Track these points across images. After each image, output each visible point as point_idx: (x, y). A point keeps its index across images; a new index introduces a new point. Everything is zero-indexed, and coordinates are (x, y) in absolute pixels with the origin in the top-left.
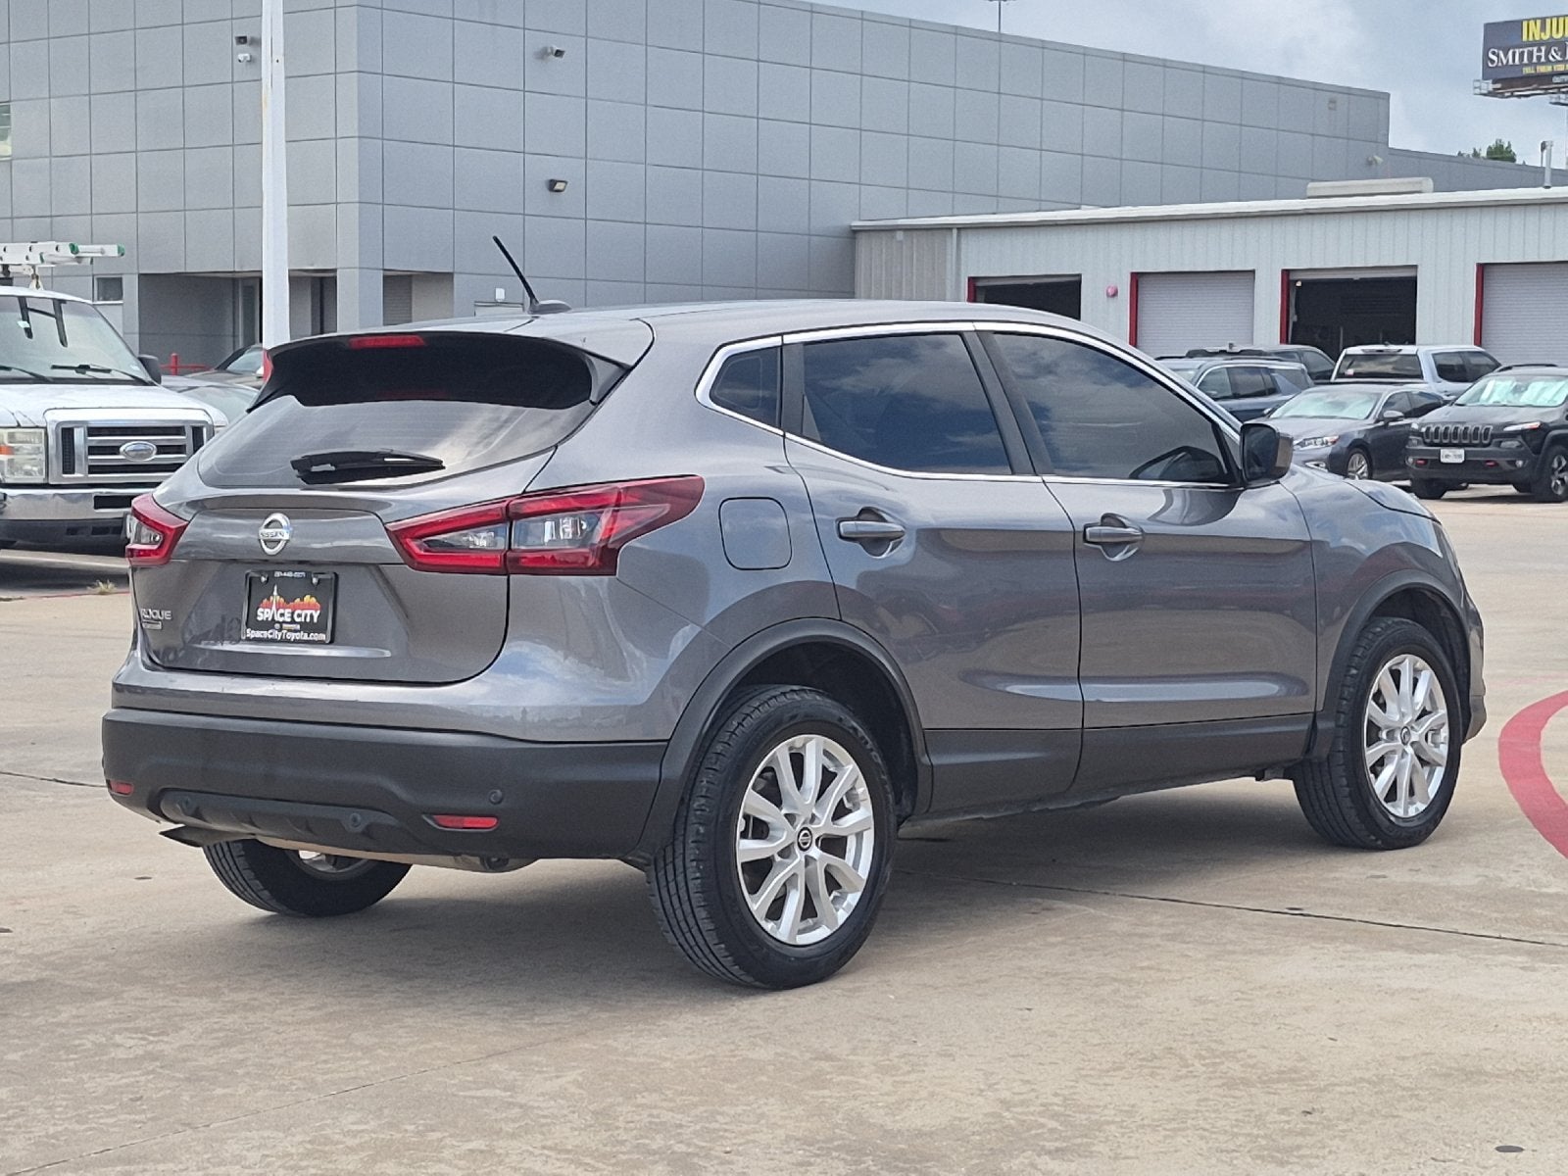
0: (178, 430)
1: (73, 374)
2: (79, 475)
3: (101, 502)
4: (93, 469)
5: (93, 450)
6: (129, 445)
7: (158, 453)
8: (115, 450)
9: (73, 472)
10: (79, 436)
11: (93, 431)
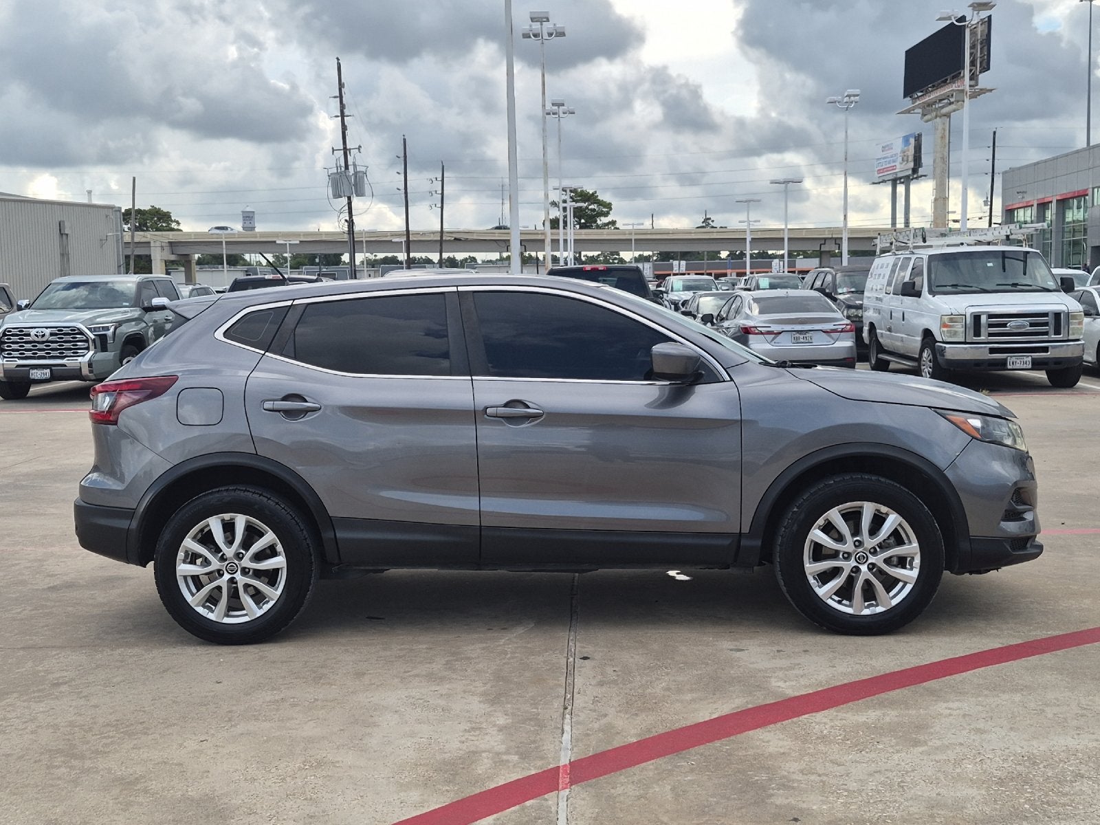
0: (1045, 315)
1: (1010, 288)
2: (983, 338)
3: (992, 351)
4: (990, 335)
5: (991, 326)
6: (1013, 323)
7: (1030, 327)
8: (1004, 325)
9: (980, 336)
10: (984, 319)
11: (991, 316)
